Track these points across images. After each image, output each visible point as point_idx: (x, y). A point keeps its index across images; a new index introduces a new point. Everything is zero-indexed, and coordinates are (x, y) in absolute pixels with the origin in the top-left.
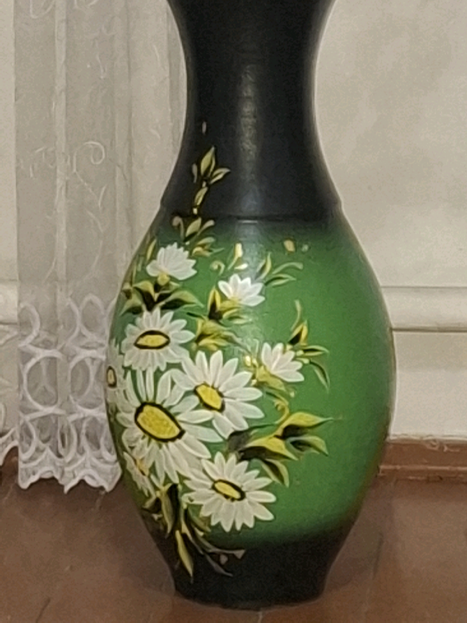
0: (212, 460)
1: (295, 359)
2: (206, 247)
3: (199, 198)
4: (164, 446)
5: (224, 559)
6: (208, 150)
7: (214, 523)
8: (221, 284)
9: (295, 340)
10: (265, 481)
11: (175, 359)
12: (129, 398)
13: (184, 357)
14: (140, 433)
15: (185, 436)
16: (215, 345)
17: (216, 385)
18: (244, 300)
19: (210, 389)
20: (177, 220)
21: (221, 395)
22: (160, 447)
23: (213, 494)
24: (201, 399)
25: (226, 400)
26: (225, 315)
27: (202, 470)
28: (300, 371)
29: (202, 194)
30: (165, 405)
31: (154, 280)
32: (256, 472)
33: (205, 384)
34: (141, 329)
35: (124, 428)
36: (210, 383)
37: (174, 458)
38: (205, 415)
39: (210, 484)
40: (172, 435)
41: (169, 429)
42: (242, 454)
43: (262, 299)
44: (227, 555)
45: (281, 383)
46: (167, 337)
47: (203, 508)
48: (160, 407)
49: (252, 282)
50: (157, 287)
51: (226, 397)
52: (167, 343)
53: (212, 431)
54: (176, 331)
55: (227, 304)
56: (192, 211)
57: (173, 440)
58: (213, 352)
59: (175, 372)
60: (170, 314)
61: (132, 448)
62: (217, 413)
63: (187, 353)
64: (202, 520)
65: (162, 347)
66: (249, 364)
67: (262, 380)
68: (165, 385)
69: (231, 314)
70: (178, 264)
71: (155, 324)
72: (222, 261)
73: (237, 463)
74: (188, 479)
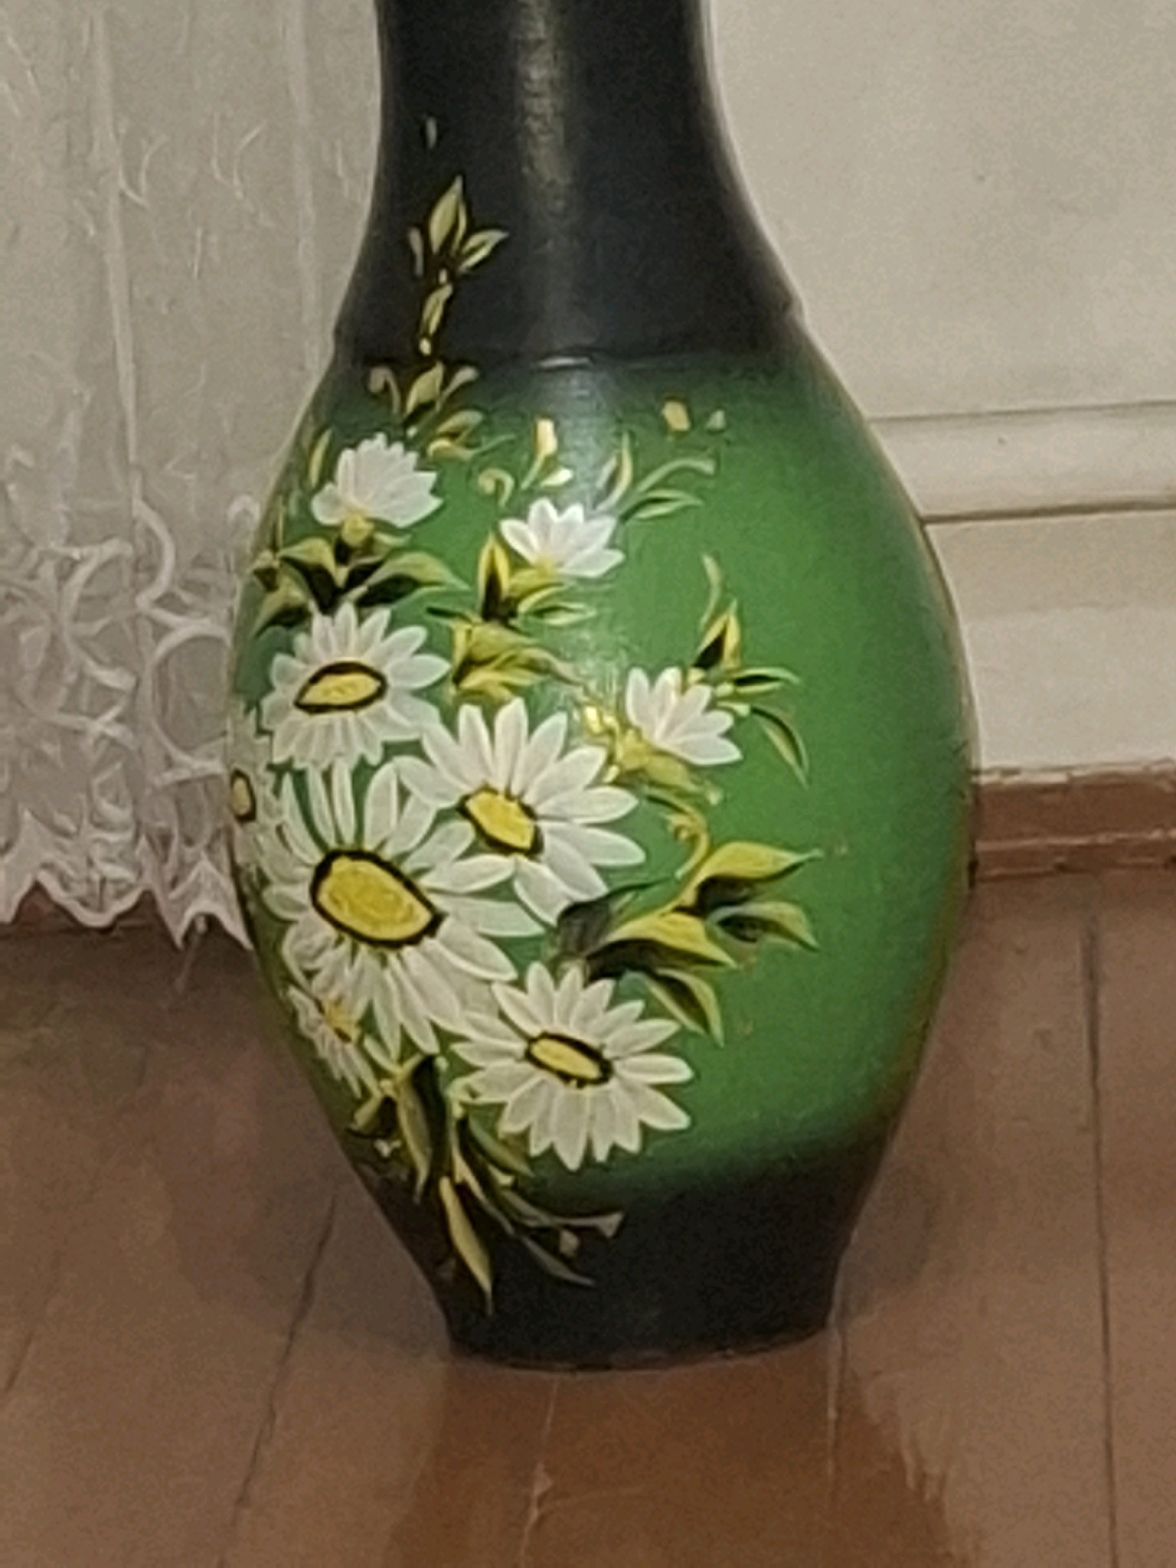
0: (519, 984)
1: (712, 705)
2: (462, 437)
3: (433, 313)
4: (392, 957)
5: (569, 1242)
6: (447, 186)
7: (535, 1150)
8: (509, 527)
9: (710, 658)
10: (662, 1029)
11: (404, 730)
12: (292, 844)
13: (427, 723)
14: (329, 931)
15: (445, 927)
16: (505, 684)
17: (515, 790)
18: (570, 563)
19: (501, 798)
20: (380, 377)
21: (528, 812)
22: (384, 962)
23: (530, 1074)
24: (479, 829)
25: (544, 825)
26: (523, 607)
27: (496, 1012)
28: (728, 735)
29: (438, 302)
30: (388, 854)
31: (334, 536)
32: (638, 1006)
33: (487, 789)
34: (307, 663)
35: (287, 923)
36: (500, 786)
37: (418, 985)
38: (494, 867)
39: (519, 1046)
40: (411, 930)
41: (401, 914)
42: (597, 961)
43: (617, 557)
44: (576, 1230)
45: (684, 768)
46: (378, 676)
47: (507, 1110)
48: (374, 858)
49: (588, 518)
50: (342, 553)
51: (546, 817)
52: (380, 693)
53: (515, 907)
54: (400, 659)
55: (525, 578)
56: (416, 348)
57: (414, 940)
58: (502, 703)
59: (406, 761)
60: (381, 615)
61: (310, 975)
62: (523, 860)
63: (434, 712)
64: (505, 1143)
65: (365, 702)
66: (596, 727)
67: (632, 764)
68: (382, 802)
69: (541, 601)
70: (390, 487)
71: (344, 644)
72: (506, 469)
73: (585, 985)
74: (461, 1039)
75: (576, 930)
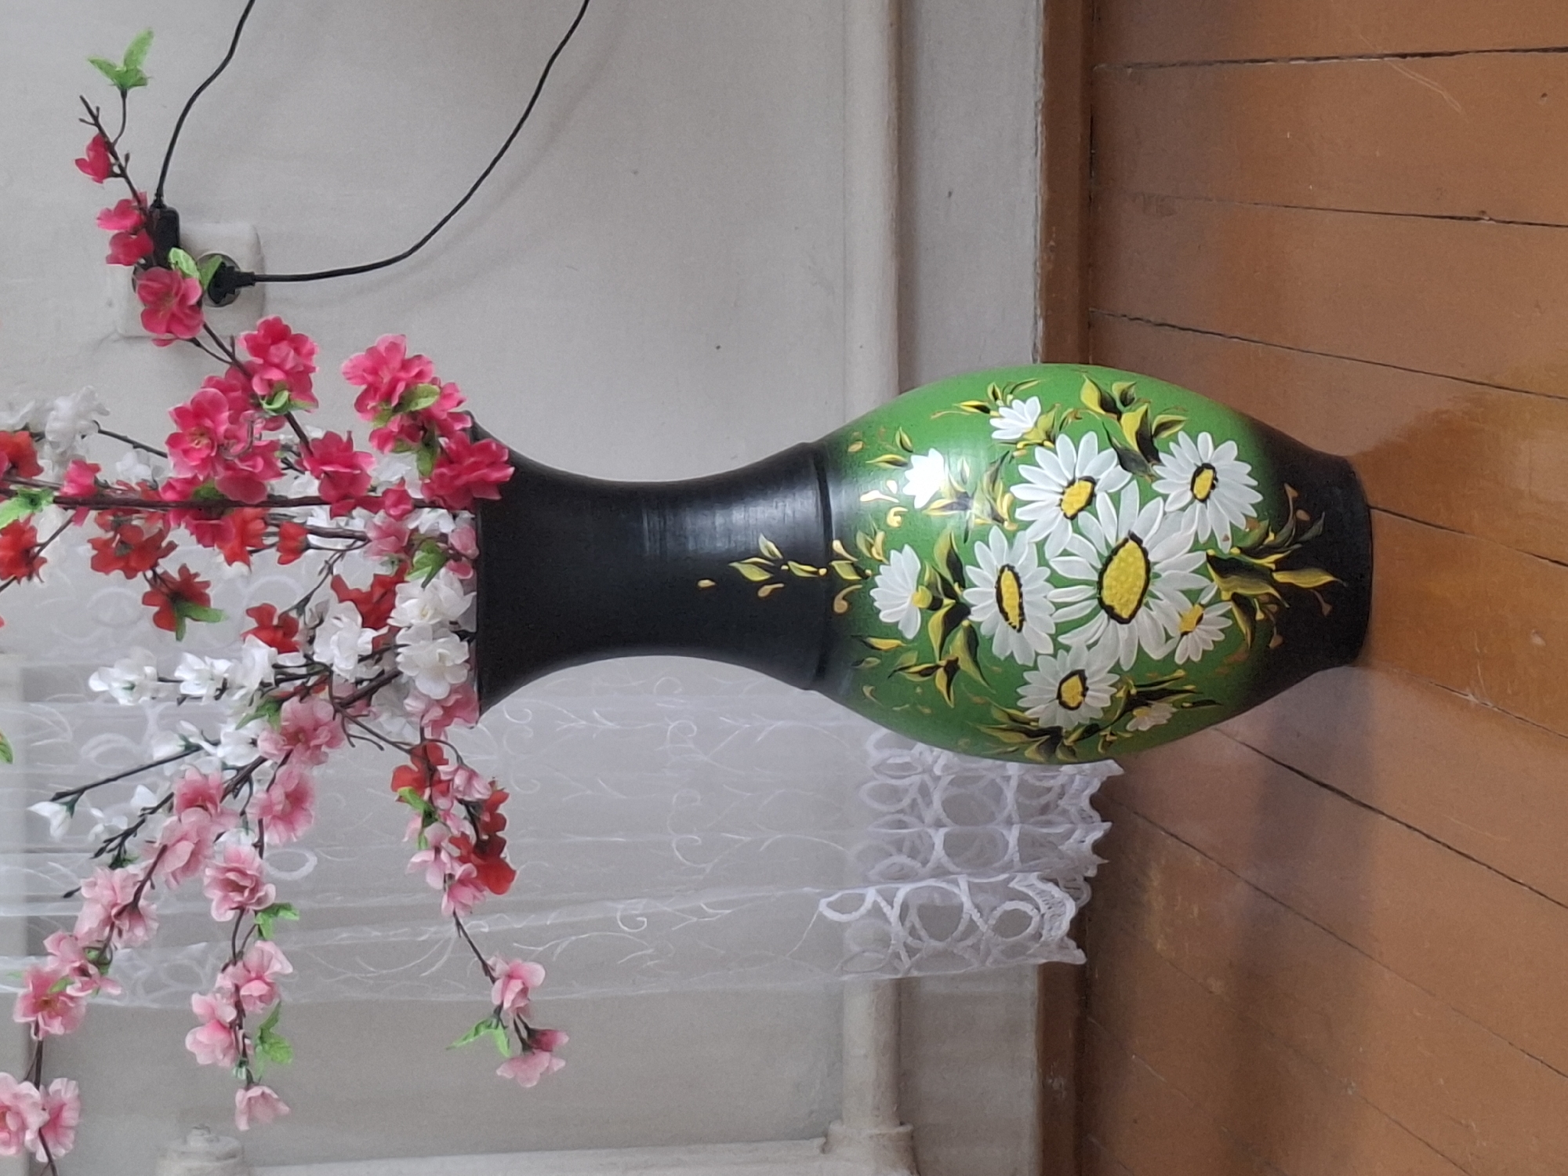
0: (1165, 497)
2: (871, 541)
3: (804, 570)
5: (1302, 515)
6: (737, 571)
7: (1255, 515)
8: (918, 504)
9: (984, 410)
10: (1185, 438)
11: (1031, 553)
13: (1026, 539)
14: (1143, 612)
15: (1137, 532)
16: (1003, 496)
17: (1061, 490)
19: (1064, 497)
21: (1071, 483)
22: (1158, 576)
23: (1213, 503)
24: (1081, 509)
25: (1078, 475)
26: (963, 490)
27: (1181, 512)
28: (1024, 401)
29: (798, 569)
30: (1100, 566)
31: (927, 613)
32: (1172, 445)
33: (1060, 505)
34: (997, 624)
36: (1058, 497)
37: (1169, 557)
38: (1102, 501)
39: (1198, 505)
40: (1139, 553)
41: (1131, 560)
42: (1149, 457)
43: (932, 451)
44: (1296, 510)
45: (1043, 416)
46: (1002, 571)
48: (1101, 574)
49: (912, 467)
51: (1074, 473)
52: (1011, 568)
53: (1123, 492)
54: (992, 556)
55: (945, 491)
56: (822, 578)
57: (1145, 553)
58: (1014, 498)
59: (1049, 552)
60: (970, 571)
61: (1168, 637)
62: (1098, 487)
63: (1020, 534)
64: (1251, 530)
65: (1017, 577)
66: (1024, 452)
67: (1043, 436)
68: (1069, 567)
69: (958, 482)
70: (899, 580)
71: (985, 595)
72: (886, 514)
73: (1163, 465)
74: (1196, 534)
75: (1133, 464)
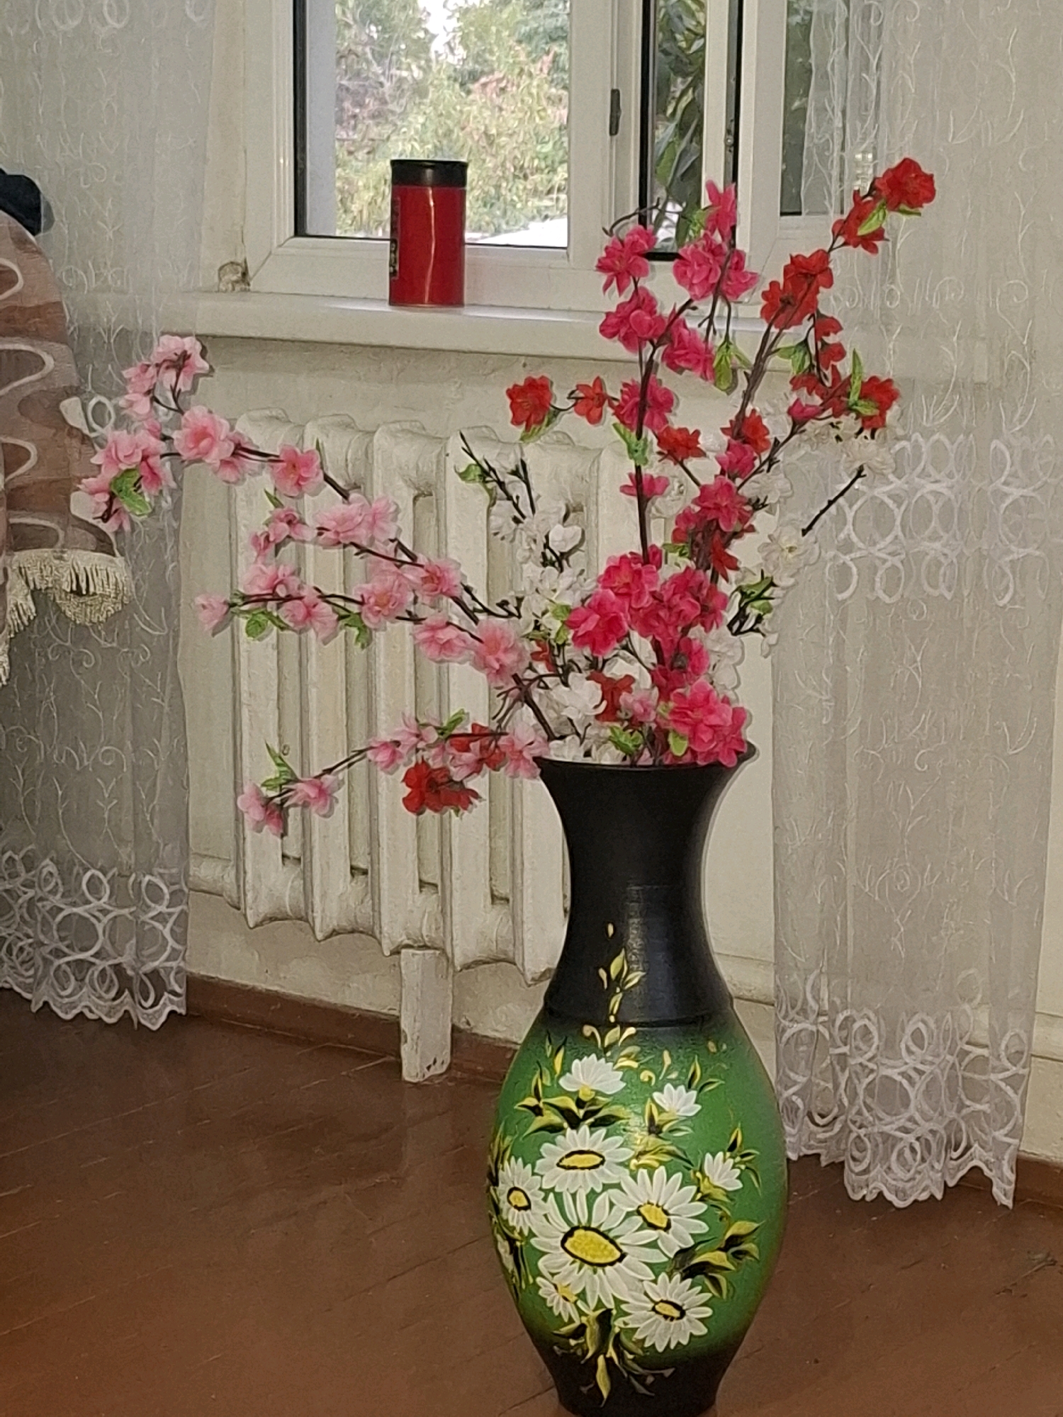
0: (655, 1281)
2: (632, 1057)
3: (615, 1005)
5: (650, 1380)
6: (618, 954)
7: (647, 1344)
8: (656, 1095)
9: (733, 1147)
10: (707, 1296)
11: (613, 1179)
12: (552, 1222)
13: (624, 1176)
14: (569, 1258)
15: (627, 1259)
16: (657, 1160)
17: (660, 1204)
18: (681, 1110)
19: (654, 1207)
20: (588, 1030)
21: (666, 1212)
22: (595, 1272)
23: (650, 1317)
24: (644, 1219)
25: (672, 1217)
26: (665, 1129)
27: (643, 1292)
28: (739, 1178)
30: (602, 1229)
31: (575, 1097)
32: (699, 1288)
33: (649, 1203)
34: (565, 1149)
35: (545, 1253)
36: (655, 1202)
37: (609, 1282)
38: (651, 1235)
39: (651, 1305)
40: (610, 1260)
41: (606, 1253)
42: (687, 1271)
43: (699, 1107)
44: (654, 1375)
45: (723, 1193)
46: (601, 1156)
47: (639, 1330)
48: (596, 1230)
49: (687, 1091)
50: (580, 1103)
51: (672, 1215)
52: (602, 1163)
53: (658, 1251)
54: (612, 1149)
55: (665, 1117)
56: (608, 1018)
57: (612, 1264)
58: (655, 1168)
59: (614, 1192)
60: (602, 1131)
61: (553, 1274)
62: (662, 1232)
63: (627, 1171)
64: (634, 1343)
65: (596, 1167)
66: (693, 1177)
67: (706, 1192)
68: (602, 1207)
69: (671, 1127)
70: (599, 1079)
71: (584, 1142)
72: (652, 1071)
73: (681, 1281)
74: (625, 1302)
